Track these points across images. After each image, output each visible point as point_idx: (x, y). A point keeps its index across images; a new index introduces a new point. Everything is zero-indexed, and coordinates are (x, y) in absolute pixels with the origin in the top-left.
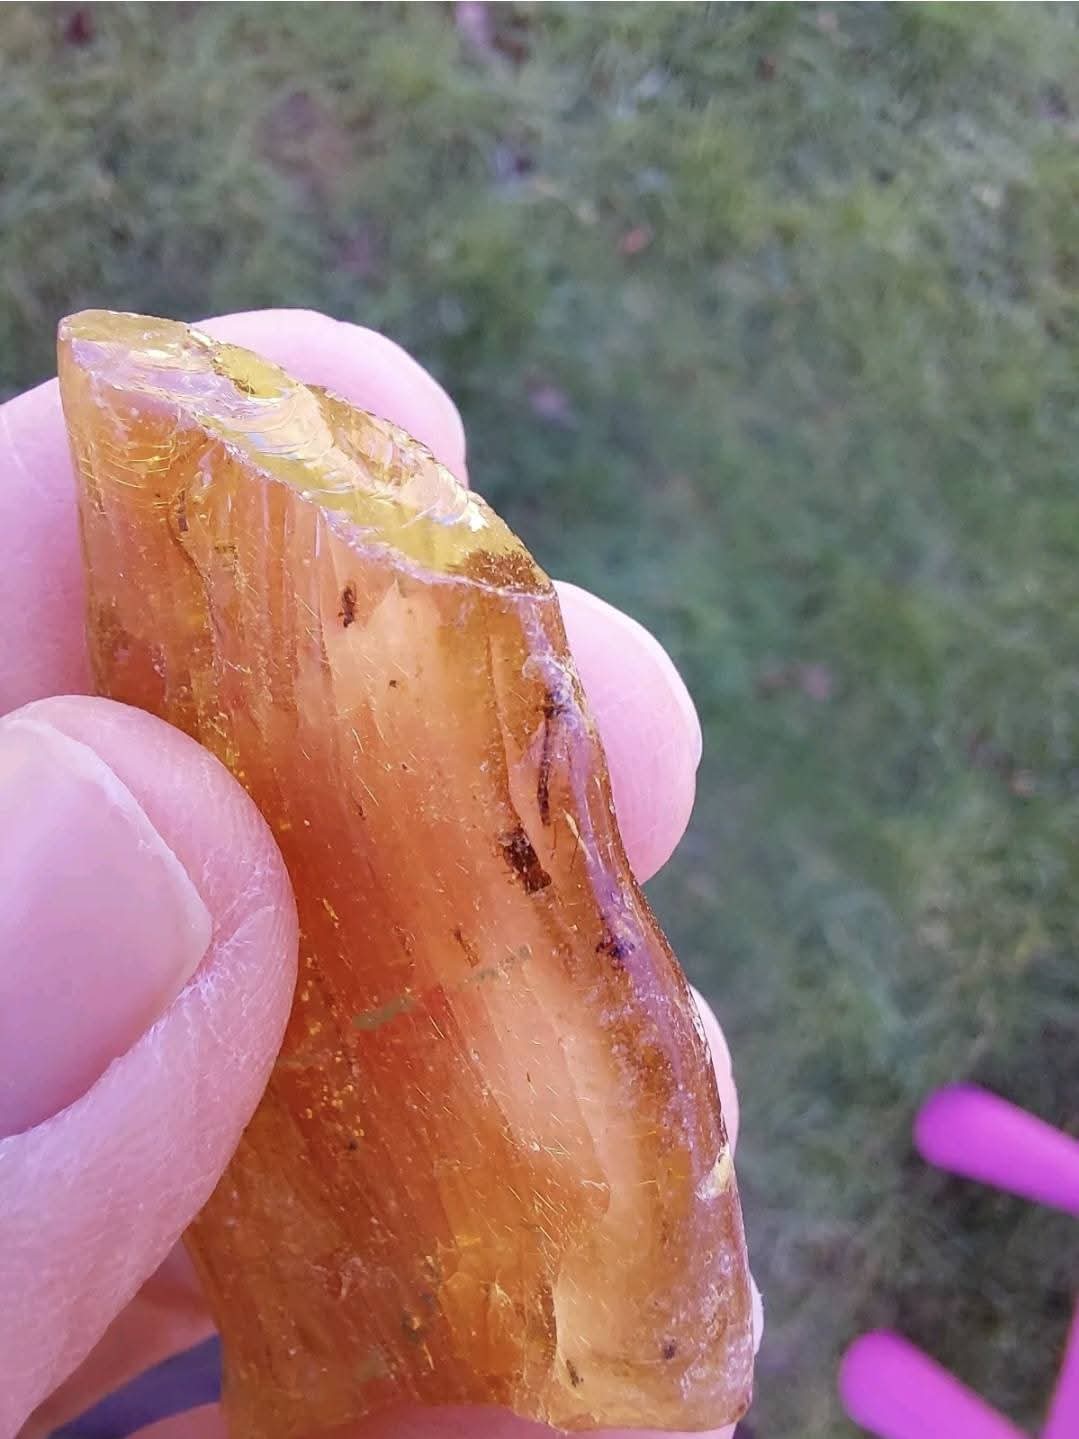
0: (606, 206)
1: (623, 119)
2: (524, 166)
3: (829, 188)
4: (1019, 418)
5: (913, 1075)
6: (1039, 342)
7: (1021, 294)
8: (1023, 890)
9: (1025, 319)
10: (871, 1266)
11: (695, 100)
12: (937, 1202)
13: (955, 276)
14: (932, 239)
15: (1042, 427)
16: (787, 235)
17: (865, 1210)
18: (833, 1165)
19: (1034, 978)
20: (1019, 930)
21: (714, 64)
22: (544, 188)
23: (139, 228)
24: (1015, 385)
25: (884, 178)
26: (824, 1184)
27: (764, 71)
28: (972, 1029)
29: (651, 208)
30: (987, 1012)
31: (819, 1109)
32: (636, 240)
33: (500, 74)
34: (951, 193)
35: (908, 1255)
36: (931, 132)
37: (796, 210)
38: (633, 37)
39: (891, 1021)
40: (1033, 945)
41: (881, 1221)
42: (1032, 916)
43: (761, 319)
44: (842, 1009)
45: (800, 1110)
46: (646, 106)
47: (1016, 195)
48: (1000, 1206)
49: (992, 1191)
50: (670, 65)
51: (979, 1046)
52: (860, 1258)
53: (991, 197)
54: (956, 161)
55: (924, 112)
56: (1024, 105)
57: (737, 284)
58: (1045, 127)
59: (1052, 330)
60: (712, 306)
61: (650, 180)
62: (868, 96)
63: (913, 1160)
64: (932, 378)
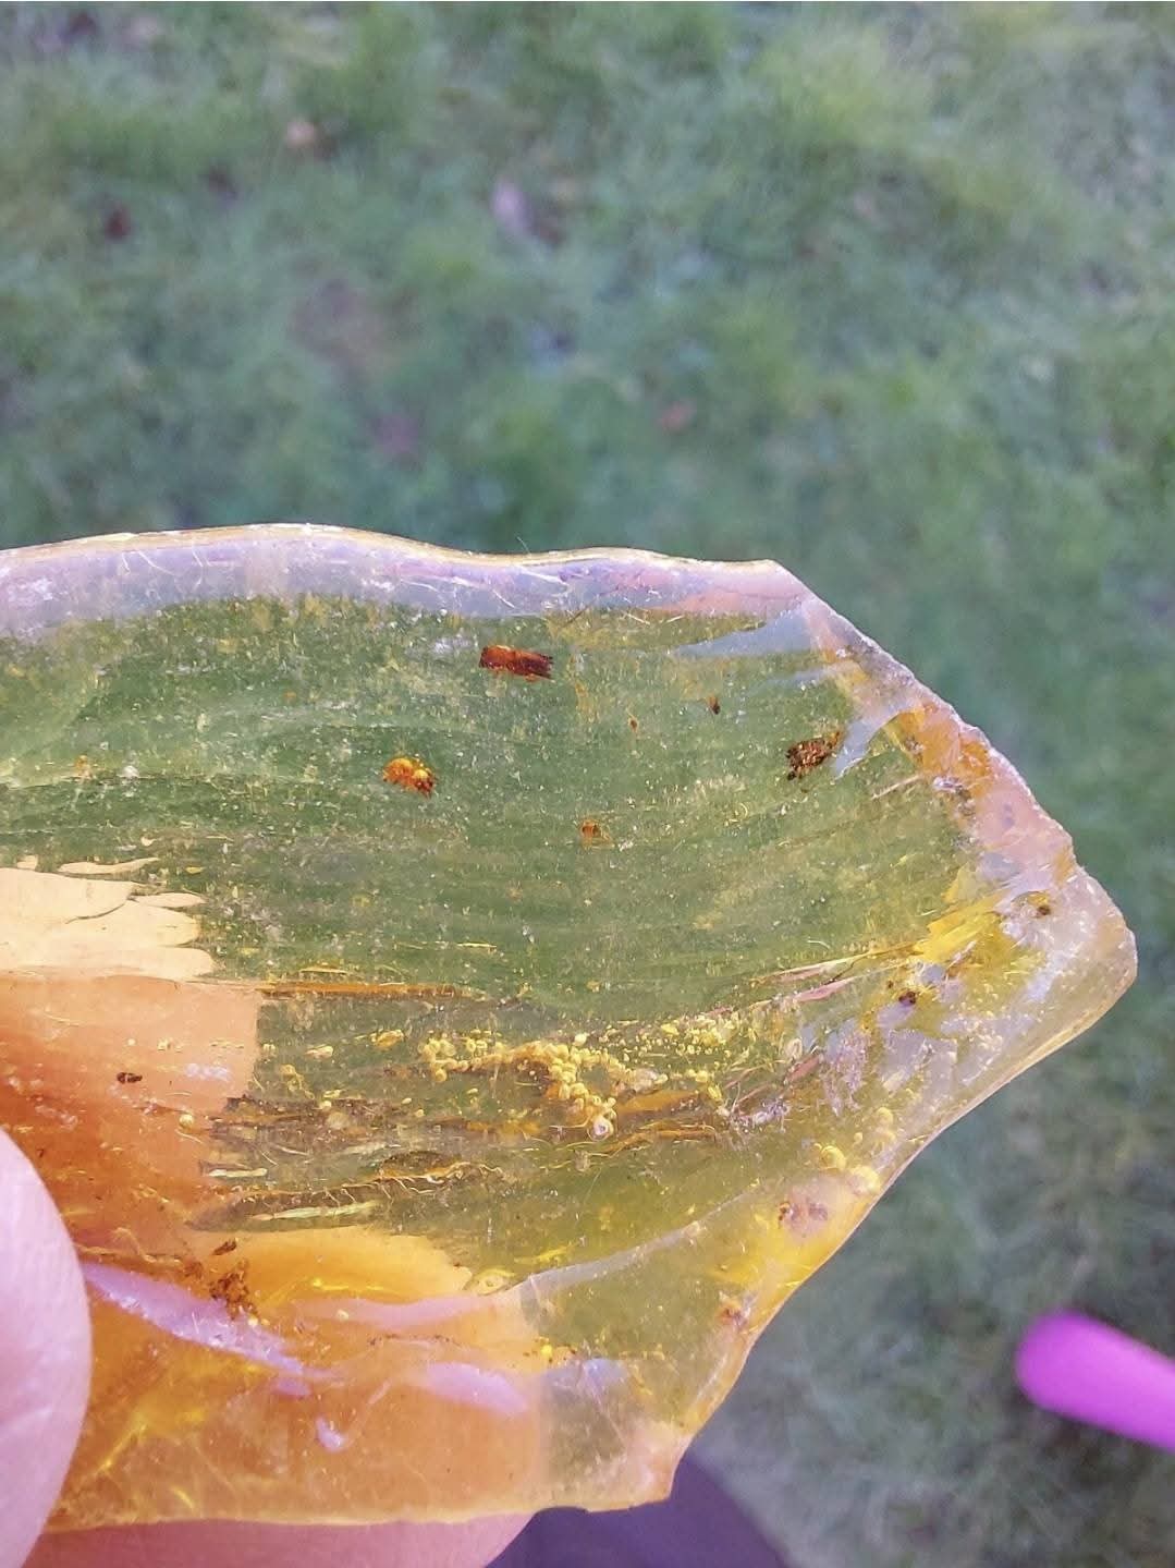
0: (649, 382)
1: (664, 298)
2: (564, 343)
3: (876, 362)
4: (1085, 588)
5: (1011, 1301)
6: (1099, 512)
7: (1079, 462)
8: (1121, 1090)
9: (1084, 488)
10: (977, 1532)
11: (734, 278)
12: (1048, 1451)
13: (1009, 447)
14: (984, 410)
15: (1109, 597)
16: (835, 408)
17: (966, 1463)
18: (929, 1409)
19: (1138, 1187)
20: (1118, 1135)
21: (753, 246)
22: (584, 365)
23: (170, 412)
24: (1077, 555)
25: (930, 351)
26: (920, 1430)
27: (804, 251)
28: (1073, 1248)
29: (695, 384)
30: (1089, 1228)
31: (908, 1342)
32: (681, 414)
33: (538, 257)
34: (1000, 366)
35: (1020, 1516)
36: (974, 307)
37: (843, 383)
38: (671, 222)
39: (983, 1240)
40: (1132, 1151)
41: (986, 1475)
42: (1131, 1118)
43: (812, 491)
44: (930, 1225)
45: (887, 1343)
46: (688, 286)
47: (1065, 369)
48: (1120, 1457)
49: (1109, 1436)
50: (708, 245)
51: (1082, 1267)
52: (965, 1521)
53: (1040, 369)
54: (1000, 336)
55: (966, 289)
56: (1067, 282)
57: (786, 458)
58: (1089, 302)
59: (1113, 500)
60: (761, 479)
61: (695, 356)
62: (911, 273)
63: (1018, 1401)
64: (991, 549)
